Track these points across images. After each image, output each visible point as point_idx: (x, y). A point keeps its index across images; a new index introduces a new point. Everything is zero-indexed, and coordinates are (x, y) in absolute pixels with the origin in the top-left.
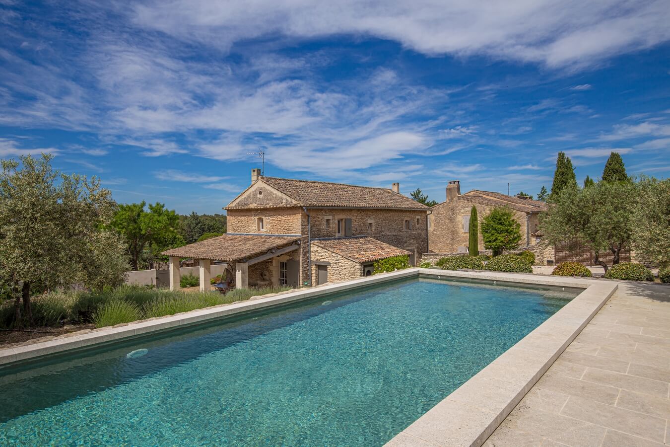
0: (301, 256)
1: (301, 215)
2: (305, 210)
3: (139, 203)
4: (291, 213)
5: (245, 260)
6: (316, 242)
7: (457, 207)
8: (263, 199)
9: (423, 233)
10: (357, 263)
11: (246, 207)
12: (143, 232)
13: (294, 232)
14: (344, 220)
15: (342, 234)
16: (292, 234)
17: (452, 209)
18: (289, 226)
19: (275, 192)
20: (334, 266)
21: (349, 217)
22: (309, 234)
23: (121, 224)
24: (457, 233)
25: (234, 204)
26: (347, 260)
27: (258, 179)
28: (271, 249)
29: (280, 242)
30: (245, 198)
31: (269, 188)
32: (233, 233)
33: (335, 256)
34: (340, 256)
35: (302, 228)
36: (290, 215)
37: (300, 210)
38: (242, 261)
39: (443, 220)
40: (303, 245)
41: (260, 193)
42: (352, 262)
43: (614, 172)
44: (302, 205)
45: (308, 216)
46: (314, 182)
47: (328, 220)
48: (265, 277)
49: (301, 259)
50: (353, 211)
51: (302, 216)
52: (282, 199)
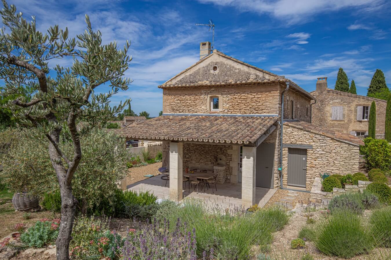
0: (277, 138)
1: (278, 91)
2: (288, 86)
4: (263, 90)
7: (326, 99)
8: (219, 75)
11: (193, 85)
16: (265, 114)
17: (321, 101)
19: (238, 66)
20: (318, 150)
21: (293, 100)
22: (282, 113)
25: (174, 82)
27: (210, 53)
28: (268, 130)
30: (190, 75)
31: (229, 62)
32: (172, 113)
35: (279, 107)
37: (279, 87)
41: (215, 68)
44: (284, 80)
45: (282, 94)
48: (219, 161)
49: (277, 141)
51: (279, 93)
52: (249, 74)
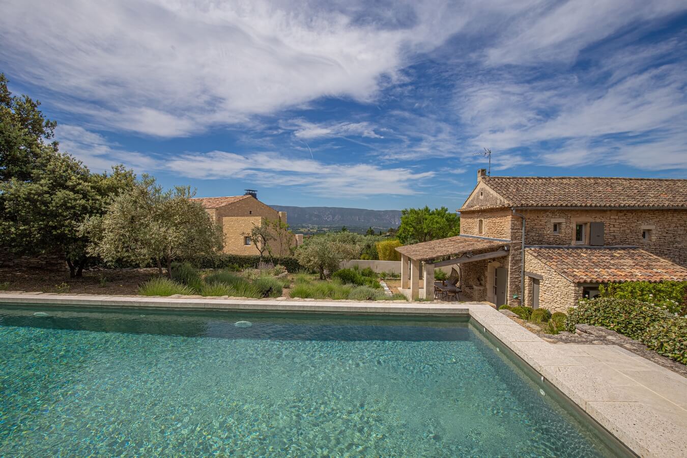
0: (510, 264)
1: (511, 216)
2: (514, 211)
4: (503, 215)
6: (531, 250)
8: (483, 200)
10: (571, 282)
11: (472, 209)
13: (504, 236)
14: (588, 225)
15: (585, 241)
18: (501, 229)
19: (492, 192)
21: (598, 220)
22: (523, 239)
25: (465, 206)
26: (560, 277)
28: (466, 253)
30: (471, 200)
32: (464, 234)
34: (553, 270)
35: (511, 233)
36: (502, 217)
40: (512, 252)
41: (482, 194)
42: (565, 280)
44: (511, 205)
45: (522, 218)
47: (557, 224)
48: (481, 282)
49: (509, 267)
50: (608, 212)
51: (512, 218)
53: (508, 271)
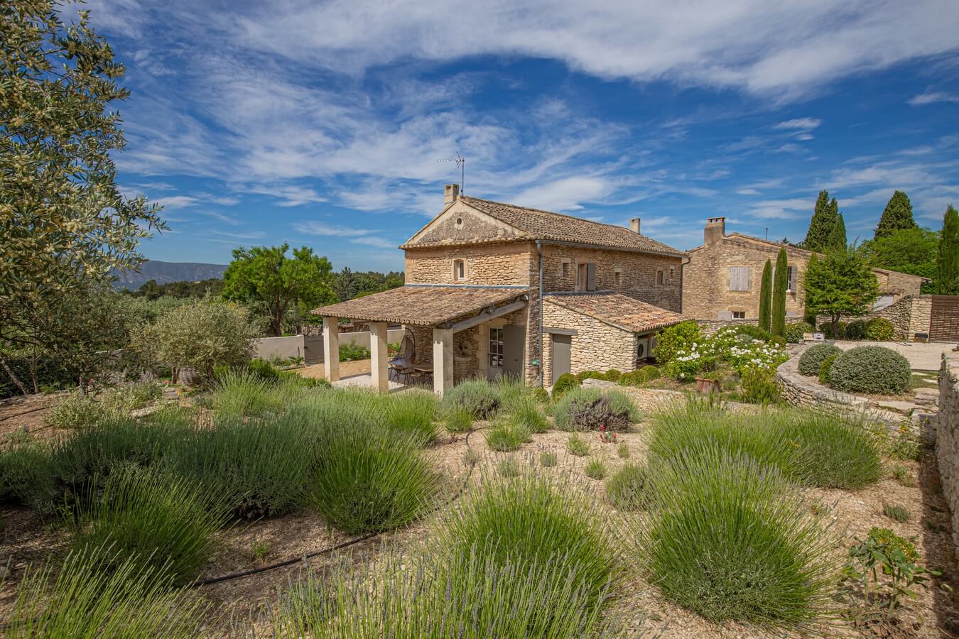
0: (529, 320)
1: (529, 253)
2: (539, 245)
3: (278, 246)
4: (512, 251)
5: (449, 325)
6: (551, 298)
7: (721, 255)
8: (464, 231)
9: (677, 291)
10: (628, 332)
11: (436, 244)
12: (286, 285)
13: (517, 281)
14: (585, 266)
15: (583, 286)
16: (514, 285)
17: (712, 258)
18: (507, 271)
19: (484, 218)
20: (584, 337)
21: (592, 262)
22: (541, 284)
23: (258, 274)
24: (719, 291)
25: (417, 240)
26: (608, 328)
27: (455, 199)
28: (487, 308)
29: (495, 297)
30: (433, 230)
31: (475, 213)
32: (415, 283)
33: (587, 320)
34: (597, 321)
35: (530, 276)
36: (510, 254)
37: (529, 246)
38: (444, 326)
39: (697, 274)
40: (531, 302)
41: (459, 221)
42: (618, 331)
43: (897, 217)
44: (533, 237)
45: (540, 256)
46: (533, 210)
47: (565, 265)
48: (465, 351)
49: (528, 323)
50: (597, 252)
51: (531, 255)
52: (496, 228)
53: (526, 329)
